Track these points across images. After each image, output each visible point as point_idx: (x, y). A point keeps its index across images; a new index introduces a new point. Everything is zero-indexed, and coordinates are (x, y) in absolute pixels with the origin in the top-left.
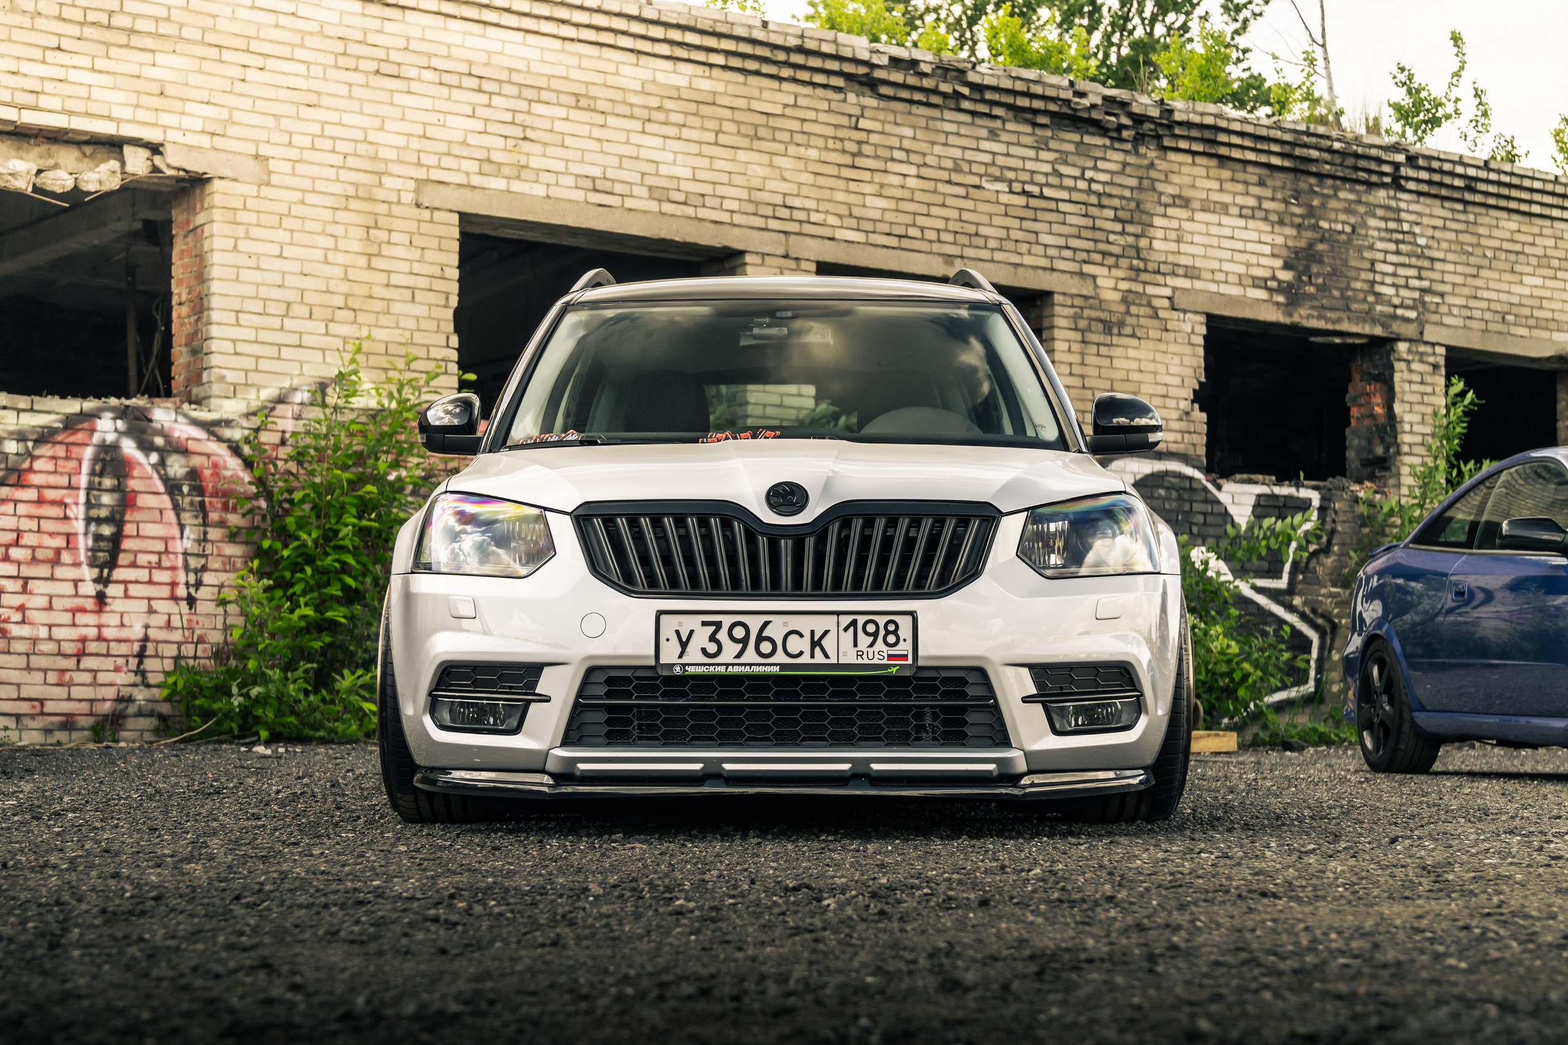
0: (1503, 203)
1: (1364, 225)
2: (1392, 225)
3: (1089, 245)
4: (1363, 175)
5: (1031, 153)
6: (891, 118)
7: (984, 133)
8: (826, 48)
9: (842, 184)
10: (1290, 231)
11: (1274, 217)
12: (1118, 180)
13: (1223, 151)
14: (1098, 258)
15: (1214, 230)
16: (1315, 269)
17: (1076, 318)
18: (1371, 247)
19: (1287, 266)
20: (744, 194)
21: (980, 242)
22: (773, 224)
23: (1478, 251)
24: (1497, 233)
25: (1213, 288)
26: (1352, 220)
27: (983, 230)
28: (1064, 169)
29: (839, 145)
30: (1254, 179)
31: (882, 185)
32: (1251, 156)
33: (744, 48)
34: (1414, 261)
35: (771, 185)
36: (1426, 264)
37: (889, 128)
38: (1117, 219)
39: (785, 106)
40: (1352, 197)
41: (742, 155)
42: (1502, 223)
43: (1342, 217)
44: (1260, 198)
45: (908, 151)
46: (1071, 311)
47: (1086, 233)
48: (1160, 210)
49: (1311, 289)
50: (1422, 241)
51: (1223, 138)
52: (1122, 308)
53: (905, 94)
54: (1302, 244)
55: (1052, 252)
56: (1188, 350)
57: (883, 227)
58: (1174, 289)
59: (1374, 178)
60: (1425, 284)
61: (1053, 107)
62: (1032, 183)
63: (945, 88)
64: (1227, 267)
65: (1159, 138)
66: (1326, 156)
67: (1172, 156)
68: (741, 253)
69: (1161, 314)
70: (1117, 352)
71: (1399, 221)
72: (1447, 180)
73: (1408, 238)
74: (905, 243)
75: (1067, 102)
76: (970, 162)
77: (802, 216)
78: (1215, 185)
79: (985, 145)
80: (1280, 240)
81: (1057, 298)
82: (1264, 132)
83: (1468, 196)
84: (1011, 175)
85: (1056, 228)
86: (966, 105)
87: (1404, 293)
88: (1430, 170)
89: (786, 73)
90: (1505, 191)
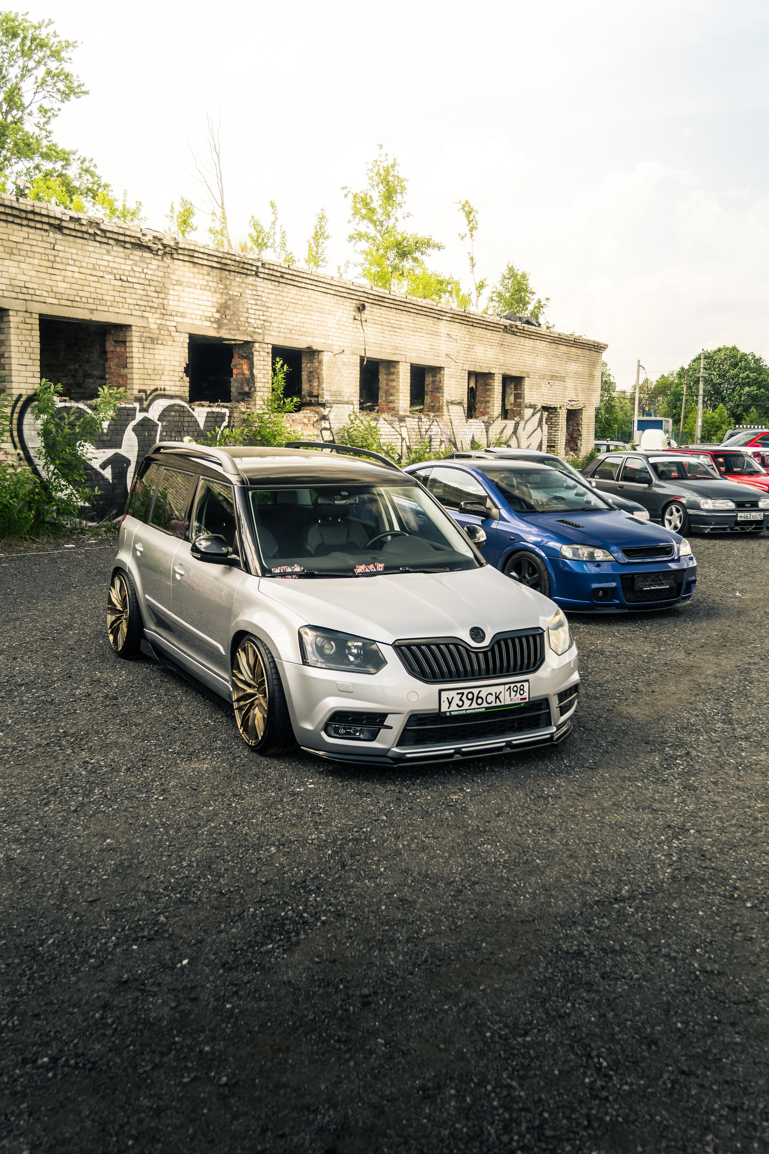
0: (292, 283)
1: (245, 292)
2: (254, 292)
3: (145, 303)
4: (245, 271)
5: (123, 261)
6: (67, 244)
7: (105, 252)
8: (44, 212)
9: (47, 276)
10: (219, 296)
11: (213, 290)
12: (157, 273)
13: (196, 260)
14: (148, 309)
15: (192, 296)
16: (227, 312)
17: (141, 336)
18: (247, 302)
19: (218, 311)
20: (7, 282)
21: (103, 302)
22: (21, 296)
23: (283, 303)
24: (290, 295)
25: (191, 321)
26: (240, 290)
27: (105, 297)
28: (136, 269)
29: (46, 258)
30: (206, 273)
31: (64, 277)
32: (206, 262)
33: (8, 211)
34: (261, 308)
35: (19, 277)
36: (266, 309)
37: (67, 249)
38: (156, 291)
39: (24, 238)
40: (240, 280)
41: (6, 262)
42: (291, 291)
43: (237, 289)
44: (208, 281)
45: (74, 260)
46: (138, 334)
47: (144, 298)
48: (172, 287)
49: (226, 321)
50: (264, 299)
51: (196, 255)
52: (158, 332)
53: (74, 233)
54: (223, 301)
55: (132, 307)
56: (182, 349)
57: (65, 297)
58: (177, 322)
59: (249, 272)
60: (265, 318)
61: (133, 240)
62: (124, 275)
63: (91, 231)
64: (196, 312)
65: (172, 254)
66: (233, 263)
67: (176, 262)
68: (7, 310)
69: (173, 334)
70: (156, 352)
71: (256, 290)
72: (275, 273)
73: (260, 298)
74: (75, 304)
75: (139, 238)
76: (99, 265)
77: (31, 292)
78: (191, 275)
79: (106, 257)
80: (215, 300)
81: (134, 328)
82: (211, 253)
83: (281, 280)
84: (115, 271)
85: (133, 296)
86: (98, 238)
87: (258, 322)
88: (269, 269)
89: (25, 222)
90: (293, 278)
